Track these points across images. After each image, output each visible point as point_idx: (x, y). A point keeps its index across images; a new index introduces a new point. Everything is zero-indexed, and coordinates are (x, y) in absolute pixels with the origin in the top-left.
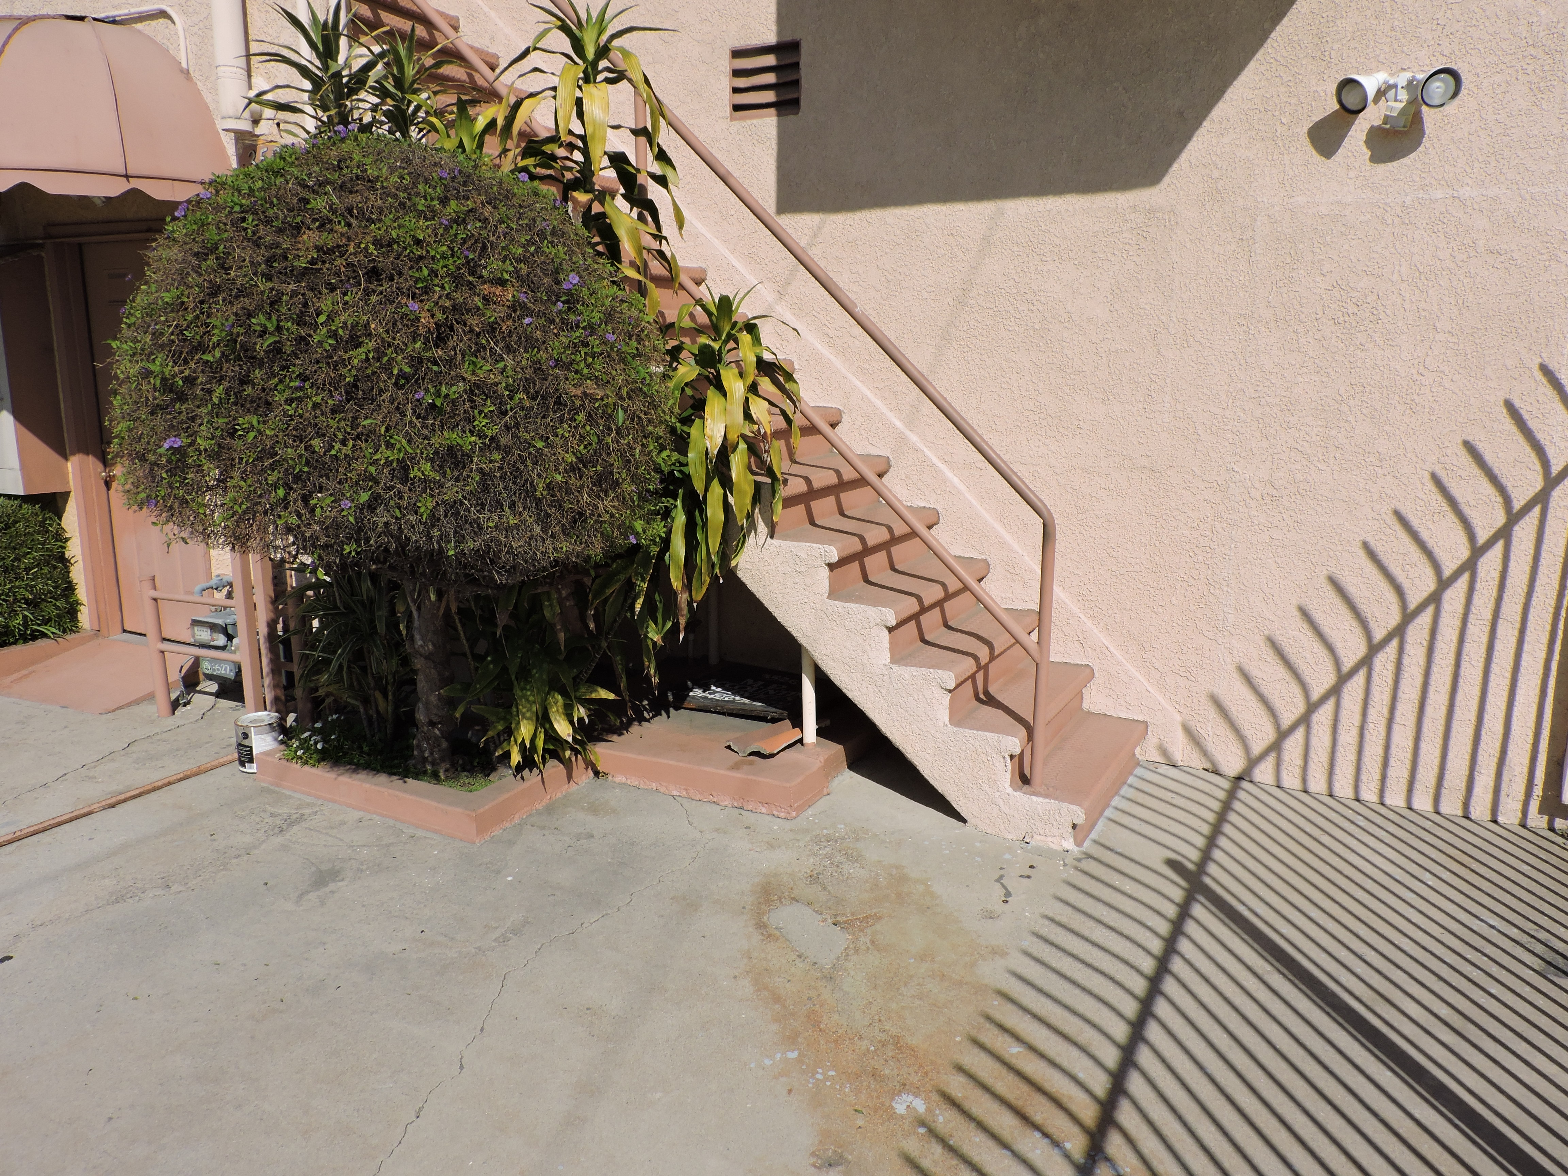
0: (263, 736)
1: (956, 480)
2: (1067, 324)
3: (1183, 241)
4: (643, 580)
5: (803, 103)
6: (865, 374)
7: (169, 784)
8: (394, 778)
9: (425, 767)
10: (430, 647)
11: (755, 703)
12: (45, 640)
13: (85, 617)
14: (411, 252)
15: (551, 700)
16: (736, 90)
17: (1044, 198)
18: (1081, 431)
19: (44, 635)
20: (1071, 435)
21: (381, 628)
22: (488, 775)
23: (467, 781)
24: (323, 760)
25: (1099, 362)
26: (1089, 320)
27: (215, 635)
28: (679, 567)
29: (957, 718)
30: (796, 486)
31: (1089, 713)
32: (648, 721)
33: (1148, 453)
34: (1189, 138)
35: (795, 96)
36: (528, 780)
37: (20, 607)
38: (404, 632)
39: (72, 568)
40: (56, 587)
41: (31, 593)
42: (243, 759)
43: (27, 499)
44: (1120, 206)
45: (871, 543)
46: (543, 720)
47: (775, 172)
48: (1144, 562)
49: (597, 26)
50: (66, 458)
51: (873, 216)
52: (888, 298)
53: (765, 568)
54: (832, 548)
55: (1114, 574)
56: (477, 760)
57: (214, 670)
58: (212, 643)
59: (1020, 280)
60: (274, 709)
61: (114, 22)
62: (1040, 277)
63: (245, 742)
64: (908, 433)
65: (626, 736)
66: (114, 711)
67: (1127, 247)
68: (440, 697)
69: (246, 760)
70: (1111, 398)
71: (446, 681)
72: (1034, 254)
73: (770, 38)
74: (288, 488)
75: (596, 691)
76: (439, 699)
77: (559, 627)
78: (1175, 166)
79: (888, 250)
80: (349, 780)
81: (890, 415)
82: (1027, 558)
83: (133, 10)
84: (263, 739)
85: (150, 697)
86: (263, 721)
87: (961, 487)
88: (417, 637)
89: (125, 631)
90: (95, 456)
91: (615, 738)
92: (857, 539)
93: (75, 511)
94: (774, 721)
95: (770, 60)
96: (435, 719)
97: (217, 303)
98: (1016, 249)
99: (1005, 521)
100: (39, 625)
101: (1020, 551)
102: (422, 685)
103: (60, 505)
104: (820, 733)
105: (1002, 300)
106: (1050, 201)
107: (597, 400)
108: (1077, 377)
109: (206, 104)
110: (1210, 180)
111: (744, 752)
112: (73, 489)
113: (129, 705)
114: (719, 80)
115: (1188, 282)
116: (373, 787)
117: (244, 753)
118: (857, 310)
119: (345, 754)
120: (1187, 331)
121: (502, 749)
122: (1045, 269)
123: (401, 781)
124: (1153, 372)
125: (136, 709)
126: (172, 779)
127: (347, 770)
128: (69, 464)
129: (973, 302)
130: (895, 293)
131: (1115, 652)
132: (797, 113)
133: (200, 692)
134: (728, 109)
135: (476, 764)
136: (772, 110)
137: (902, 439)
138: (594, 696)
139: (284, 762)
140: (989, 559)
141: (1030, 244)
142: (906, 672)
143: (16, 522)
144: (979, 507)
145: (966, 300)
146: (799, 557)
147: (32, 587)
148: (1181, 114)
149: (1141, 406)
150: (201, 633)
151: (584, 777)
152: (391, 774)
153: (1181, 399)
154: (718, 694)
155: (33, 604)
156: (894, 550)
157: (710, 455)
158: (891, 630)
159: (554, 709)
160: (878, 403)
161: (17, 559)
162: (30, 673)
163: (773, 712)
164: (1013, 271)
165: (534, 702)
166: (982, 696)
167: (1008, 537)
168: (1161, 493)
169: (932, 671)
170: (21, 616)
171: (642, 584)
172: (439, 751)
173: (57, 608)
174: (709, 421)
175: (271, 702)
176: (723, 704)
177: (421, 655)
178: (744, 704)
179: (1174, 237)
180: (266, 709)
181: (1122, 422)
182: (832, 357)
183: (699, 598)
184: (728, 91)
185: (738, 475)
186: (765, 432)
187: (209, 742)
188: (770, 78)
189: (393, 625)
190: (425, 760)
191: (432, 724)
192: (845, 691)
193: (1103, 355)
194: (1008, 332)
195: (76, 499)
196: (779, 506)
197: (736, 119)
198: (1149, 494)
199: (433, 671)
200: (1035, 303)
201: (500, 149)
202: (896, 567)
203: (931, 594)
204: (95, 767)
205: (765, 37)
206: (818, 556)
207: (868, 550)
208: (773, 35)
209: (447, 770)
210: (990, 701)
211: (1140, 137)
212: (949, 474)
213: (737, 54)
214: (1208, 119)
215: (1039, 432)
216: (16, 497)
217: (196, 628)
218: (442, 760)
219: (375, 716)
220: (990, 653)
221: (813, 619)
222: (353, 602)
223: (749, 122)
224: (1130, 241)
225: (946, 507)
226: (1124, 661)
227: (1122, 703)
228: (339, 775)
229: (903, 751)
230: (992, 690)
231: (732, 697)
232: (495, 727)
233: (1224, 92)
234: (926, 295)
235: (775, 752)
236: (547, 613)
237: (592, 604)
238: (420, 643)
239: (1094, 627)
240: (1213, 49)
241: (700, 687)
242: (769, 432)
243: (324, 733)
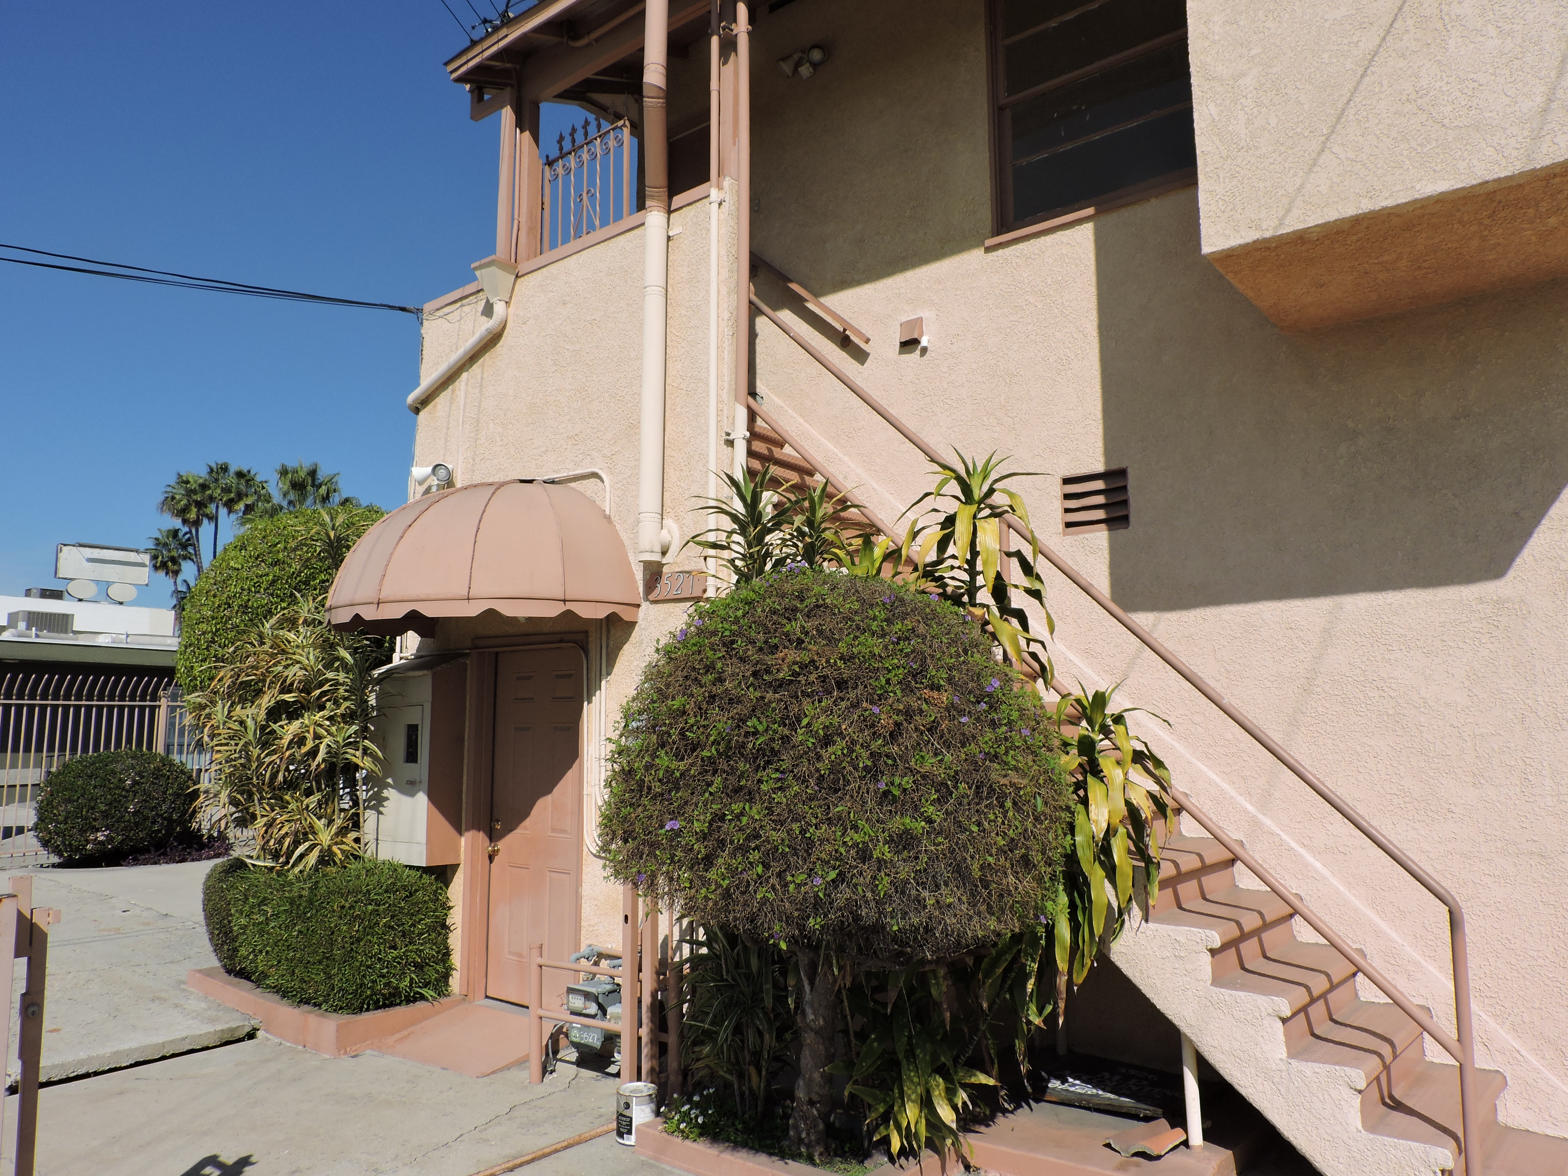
0: (643, 1107)
1: (1318, 865)
2: (1423, 710)
3: (1538, 629)
4: (1033, 961)
5: (1132, 519)
6: (1209, 758)
7: (556, 1151)
8: (775, 1158)
9: (799, 1149)
10: (821, 1022)
11: (1122, 1099)
12: (423, 1002)
13: (455, 982)
14: (870, 664)
15: (933, 1083)
16: (1067, 510)
17: (1383, 593)
18: (1454, 815)
19: (423, 998)
20: (1442, 820)
21: (769, 1002)
22: (862, 1162)
23: (842, 1167)
24: (701, 1135)
25: (1464, 746)
26: (1447, 705)
27: (588, 1004)
28: (1065, 948)
29: (1371, 1125)
30: (1167, 870)
31: (1507, 1128)
32: (1012, 1112)
33: (1534, 838)
34: (1529, 535)
35: (1124, 513)
36: (908, 1169)
37: (409, 969)
38: (792, 1006)
39: (450, 935)
40: (438, 952)
41: (420, 957)
42: (622, 1130)
43: (427, 870)
44: (1465, 598)
45: (1247, 928)
46: (927, 1103)
47: (1109, 578)
48: (1548, 955)
49: (982, 473)
50: (461, 834)
51: (1208, 613)
52: (1228, 687)
53: (1142, 953)
54: (1214, 933)
55: (1514, 967)
56: (848, 1145)
57: (582, 1039)
58: (584, 1012)
59: (1367, 668)
60: (649, 1080)
61: (553, 482)
62: (1387, 665)
63: (626, 1113)
64: (1261, 816)
65: (993, 1128)
66: (489, 1075)
67: (1478, 636)
68: (823, 1075)
69: (625, 1131)
70: (1482, 781)
71: (830, 1058)
72: (1379, 644)
73: (1099, 467)
74: (766, 866)
75: (975, 1075)
76: (822, 1076)
77: (945, 1006)
78: (1518, 561)
79: (1225, 644)
80: (732, 1158)
81: (1240, 799)
82: (1408, 949)
83: (570, 473)
84: (642, 1110)
85: (521, 1062)
86: (642, 1092)
87: (1325, 872)
88: (809, 1011)
89: (487, 997)
90: (485, 832)
91: (982, 1129)
92: (1234, 924)
93: (462, 881)
94: (1147, 1119)
95: (1099, 485)
96: (815, 1098)
97: (714, 709)
98: (1359, 639)
99: (1378, 908)
100: (420, 987)
101: (1399, 941)
102: (807, 1060)
103: (449, 875)
104: (1208, 1136)
105: (1349, 687)
106: (1390, 596)
107: (1021, 789)
108: (1441, 761)
109: (622, 541)
110: (1558, 572)
111: (1127, 1152)
112: (462, 862)
113: (501, 1070)
114: (1052, 502)
115: (1551, 667)
116: (757, 1167)
117: (624, 1123)
118: (1225, 702)
119: (722, 1130)
120: (1559, 715)
121: (880, 1134)
122: (1392, 658)
123: (781, 1163)
124: (1527, 755)
125: (508, 1074)
126: (558, 1146)
127: (727, 1147)
128: (463, 840)
129: (1319, 690)
130: (1236, 683)
131: (1529, 1057)
132: (1127, 528)
133: (561, 1060)
134: (1061, 527)
135: (846, 1149)
136: (1103, 526)
137: (1255, 823)
138: (973, 1080)
139: (665, 1135)
140: (1364, 949)
141: (1374, 635)
142: (1308, 1069)
143: (416, 891)
144: (1347, 893)
145: (1312, 688)
146: (1178, 942)
147: (421, 951)
148: (1517, 514)
149: (1518, 790)
150: (575, 1001)
151: (955, 1171)
152: (771, 1154)
153: (1563, 782)
154: (1078, 1087)
155: (419, 967)
156: (1265, 936)
157: (1096, 839)
158: (1284, 1021)
159: (937, 1093)
160: (1226, 786)
161: (413, 925)
162: (409, 1034)
163: (1145, 1109)
164: (1359, 660)
165: (919, 1084)
166: (1388, 1100)
167: (1384, 926)
168: (1556, 881)
169: (1337, 1067)
170: (408, 978)
171: (1033, 964)
172: (815, 1132)
173: (437, 972)
174: (1093, 806)
175: (647, 1074)
176: (1087, 1097)
177: (812, 1030)
178: (1110, 1099)
179: (1528, 625)
180: (639, 1079)
181: (1500, 807)
182: (1174, 743)
183: (1080, 981)
184: (1060, 511)
185: (1120, 857)
186: (1146, 817)
187: (580, 1112)
188: (1100, 499)
189: (781, 1000)
190: (801, 1140)
191: (811, 1103)
192: (1237, 1087)
193: (1467, 738)
194: (1359, 718)
195: (464, 873)
196: (1155, 889)
197: (1068, 535)
198: (1542, 881)
199: (821, 1047)
200: (1386, 690)
201: (892, 573)
202: (1268, 955)
203: (1319, 984)
204: (486, 1129)
205: (1093, 466)
206: (1199, 941)
207: (1244, 937)
208: (1100, 465)
209: (821, 1154)
210: (1398, 1106)
211: (1477, 536)
212: (1310, 858)
213: (1067, 481)
214: (1546, 517)
215: (1406, 816)
216: (418, 868)
217: (571, 996)
218: (818, 1142)
219: (747, 1092)
220: (1393, 1051)
221: (1197, 1007)
222: (739, 974)
223: (1081, 536)
224: (1481, 630)
225: (1310, 892)
226: (1541, 1068)
227: (1547, 1117)
228: (721, 1152)
229: (1311, 1159)
230: (1397, 1094)
231: (1095, 1091)
232: (877, 1109)
233: (1559, 494)
234: (1268, 684)
235: (1163, 1153)
236: (934, 992)
237: (984, 983)
238: (812, 1017)
239: (1498, 1027)
240: (1541, 456)
241: (1057, 1078)
242: (1149, 817)
243: (702, 1107)
